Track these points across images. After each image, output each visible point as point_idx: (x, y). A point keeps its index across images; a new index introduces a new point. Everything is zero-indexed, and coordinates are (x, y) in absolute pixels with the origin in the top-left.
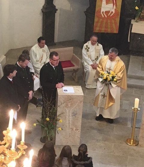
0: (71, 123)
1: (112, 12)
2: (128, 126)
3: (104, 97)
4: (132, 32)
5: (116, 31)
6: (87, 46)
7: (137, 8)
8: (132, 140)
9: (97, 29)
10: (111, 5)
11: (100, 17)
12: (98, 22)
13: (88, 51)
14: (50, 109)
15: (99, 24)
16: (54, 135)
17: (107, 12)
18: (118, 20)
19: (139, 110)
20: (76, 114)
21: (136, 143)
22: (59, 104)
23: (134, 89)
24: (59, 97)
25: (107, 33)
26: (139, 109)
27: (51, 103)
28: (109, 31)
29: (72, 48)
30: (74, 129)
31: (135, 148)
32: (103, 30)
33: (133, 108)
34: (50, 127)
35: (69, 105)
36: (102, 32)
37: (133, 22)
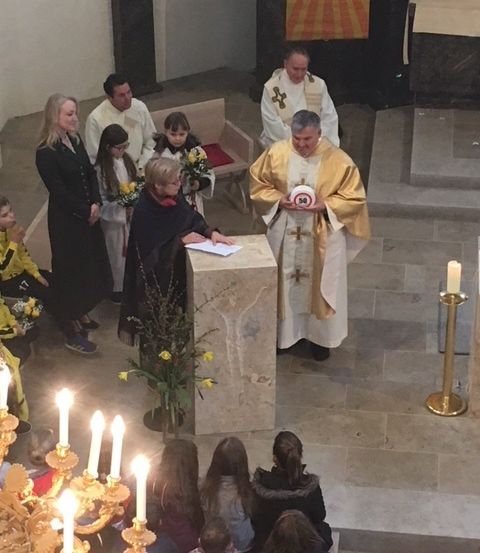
0: (241, 359)
2: (428, 351)
4: (416, 29)
5: (360, 32)
6: (276, 90)
8: (446, 398)
9: (296, 31)
12: (298, 6)
13: (282, 105)
14: (170, 320)
15: (303, 14)
16: (189, 406)
19: (461, 300)
20: (258, 329)
21: (459, 406)
22: (197, 300)
23: (437, 223)
24: (196, 278)
25: (330, 41)
26: (463, 296)
27: (171, 301)
28: (338, 33)
29: (221, 101)
30: (255, 377)
31: (456, 422)
32: (318, 31)
33: (442, 294)
34: (174, 379)
35: (233, 303)
36: (315, 38)
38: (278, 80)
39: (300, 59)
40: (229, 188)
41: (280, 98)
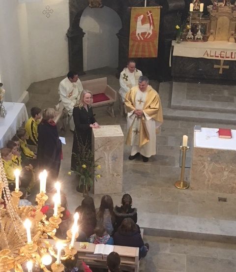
0: (111, 168)
1: (149, 34)
2: (176, 166)
3: (137, 133)
4: (174, 55)
5: (155, 55)
6: (124, 75)
7: (178, 27)
8: (182, 183)
9: (132, 54)
10: (147, 26)
11: (135, 39)
12: (133, 45)
13: (127, 80)
14: (86, 154)
15: (135, 48)
16: (93, 184)
17: (143, 34)
18: (156, 42)
19: (188, 149)
20: (117, 158)
21: (186, 186)
22: (96, 147)
23: (181, 122)
24: (95, 139)
25: (144, 58)
26: (188, 147)
27: (87, 147)
28: (147, 55)
29: (106, 78)
30: (115, 174)
31: (185, 191)
32: (140, 55)
33: (181, 147)
34: (87, 175)
35: (108, 148)
36: (139, 57)
37: (174, 43)
38: (125, 71)
39: (133, 64)
40: (108, 108)
41: (126, 78)
